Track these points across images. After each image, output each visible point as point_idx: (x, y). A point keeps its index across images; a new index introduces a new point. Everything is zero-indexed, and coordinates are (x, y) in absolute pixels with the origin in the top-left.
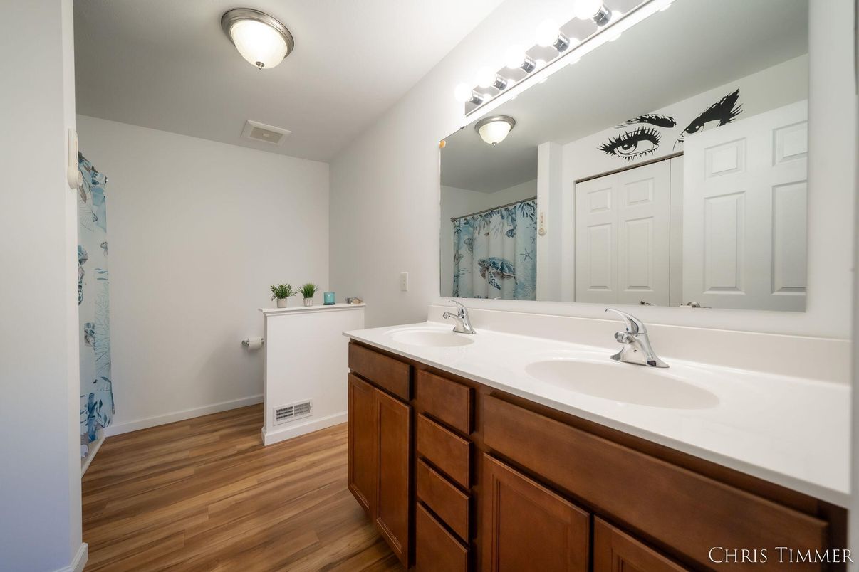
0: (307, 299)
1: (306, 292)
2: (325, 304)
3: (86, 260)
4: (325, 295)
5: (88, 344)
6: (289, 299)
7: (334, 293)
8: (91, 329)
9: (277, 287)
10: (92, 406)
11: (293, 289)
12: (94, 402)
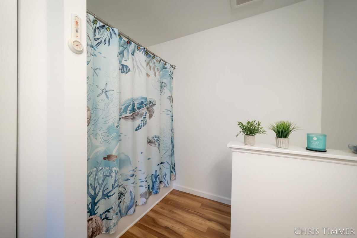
0: (279, 139)
1: (279, 132)
2: (307, 149)
3: (155, 104)
4: (309, 138)
5: (155, 146)
6: (257, 136)
7: (325, 136)
8: (156, 138)
9: (245, 123)
10: (156, 176)
11: (264, 126)
12: (157, 175)
